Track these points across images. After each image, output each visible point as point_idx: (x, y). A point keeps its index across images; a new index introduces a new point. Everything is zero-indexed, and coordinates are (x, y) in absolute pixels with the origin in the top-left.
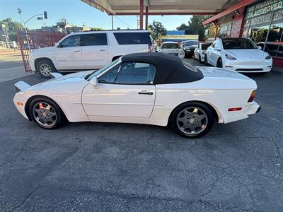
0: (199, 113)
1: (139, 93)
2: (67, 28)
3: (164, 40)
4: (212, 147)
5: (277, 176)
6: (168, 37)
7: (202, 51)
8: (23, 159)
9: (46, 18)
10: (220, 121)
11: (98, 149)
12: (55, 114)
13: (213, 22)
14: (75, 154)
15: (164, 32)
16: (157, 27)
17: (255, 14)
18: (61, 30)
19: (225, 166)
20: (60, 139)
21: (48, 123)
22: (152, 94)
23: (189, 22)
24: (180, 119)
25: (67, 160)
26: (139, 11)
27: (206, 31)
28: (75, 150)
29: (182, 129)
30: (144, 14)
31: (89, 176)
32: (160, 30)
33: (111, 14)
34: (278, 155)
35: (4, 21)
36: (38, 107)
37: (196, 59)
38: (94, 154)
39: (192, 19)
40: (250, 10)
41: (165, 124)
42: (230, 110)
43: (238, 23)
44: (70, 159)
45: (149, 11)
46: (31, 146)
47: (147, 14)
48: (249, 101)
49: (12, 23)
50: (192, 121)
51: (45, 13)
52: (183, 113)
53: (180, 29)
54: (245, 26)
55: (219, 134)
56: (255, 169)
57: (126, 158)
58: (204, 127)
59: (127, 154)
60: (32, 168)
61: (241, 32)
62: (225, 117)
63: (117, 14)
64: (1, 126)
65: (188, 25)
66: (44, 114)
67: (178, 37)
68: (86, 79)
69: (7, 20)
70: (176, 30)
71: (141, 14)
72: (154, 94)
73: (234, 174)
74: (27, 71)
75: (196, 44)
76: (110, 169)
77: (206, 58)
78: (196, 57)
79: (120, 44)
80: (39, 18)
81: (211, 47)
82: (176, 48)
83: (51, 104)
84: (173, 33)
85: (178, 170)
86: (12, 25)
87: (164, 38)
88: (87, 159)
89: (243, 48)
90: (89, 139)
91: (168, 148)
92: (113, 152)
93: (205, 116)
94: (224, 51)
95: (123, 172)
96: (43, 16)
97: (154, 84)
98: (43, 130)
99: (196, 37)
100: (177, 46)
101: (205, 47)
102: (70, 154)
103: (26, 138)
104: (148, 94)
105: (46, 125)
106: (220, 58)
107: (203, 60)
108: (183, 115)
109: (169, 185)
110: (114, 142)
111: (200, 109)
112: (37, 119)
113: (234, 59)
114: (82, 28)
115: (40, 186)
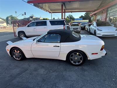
0: (79, 55)
1: (54, 46)
2: (34, 18)
3: (73, 22)
4: (85, 70)
5: (112, 85)
6: (75, 21)
7: (88, 27)
8: (6, 73)
9: (25, 14)
10: (89, 59)
11: (36, 70)
12: (21, 54)
13: (94, 14)
14: (26, 72)
15: (74, 19)
16: (70, 17)
17: (112, 11)
18: (31, 19)
19: (89, 79)
20: (22, 65)
21: (18, 58)
22: (59, 46)
23: (84, 15)
24: (71, 57)
25: (23, 74)
26: (61, 11)
27: (92, 18)
28: (27, 70)
29: (72, 62)
30: (63, 12)
31: (30, 81)
32: (72, 18)
33: (50, 13)
34: (114, 75)
35: (10, 16)
36: (15, 51)
37: (86, 30)
38: (34, 72)
39: (85, 13)
40: (109, 9)
41: (65, 59)
42: (92, 54)
43: (105, 15)
44: (24, 73)
45: (66, 11)
46: (10, 68)
47: (65, 12)
48: (101, 50)
49: (13, 17)
50: (76, 58)
51: (25, 13)
52: (72, 55)
53: (80, 17)
54: (108, 16)
55: (89, 64)
56: (102, 81)
57: (47, 74)
58: (81, 61)
59: (47, 72)
60: (8, 77)
61: (106, 18)
62: (90, 57)
63: (53, 13)
64: (1, 59)
65: (84, 16)
66: (17, 54)
67: (80, 21)
68: (33, 40)
69: (11, 16)
70: (79, 18)
71: (62, 12)
72: (60, 47)
73: (92, 83)
74: (15, 36)
75: (86, 24)
76: (39, 78)
77: (90, 30)
78: (86, 29)
79: (52, 25)
80: (22, 15)
81: (92, 25)
82: (77, 26)
83: (19, 51)
84: (77, 19)
85: (68, 80)
86: (12, 18)
87: (74, 21)
88: (30, 74)
89: (106, 26)
90: (33, 65)
91: (66, 70)
92: (42, 71)
93: (81, 56)
94: (97, 27)
95: (44, 80)
96: (24, 14)
97: (60, 43)
98: (16, 61)
99: (88, 21)
100: (78, 25)
101: (89, 25)
102: (24, 72)
103: (9, 64)
104: (57, 46)
105: (17, 59)
106: (95, 30)
107: (89, 31)
108: (72, 56)
109: (62, 87)
110: (43, 67)
111: (79, 54)
112: (14, 56)
113: (101, 30)
114: (39, 18)
115: (10, 85)
